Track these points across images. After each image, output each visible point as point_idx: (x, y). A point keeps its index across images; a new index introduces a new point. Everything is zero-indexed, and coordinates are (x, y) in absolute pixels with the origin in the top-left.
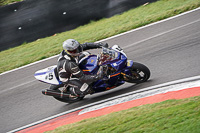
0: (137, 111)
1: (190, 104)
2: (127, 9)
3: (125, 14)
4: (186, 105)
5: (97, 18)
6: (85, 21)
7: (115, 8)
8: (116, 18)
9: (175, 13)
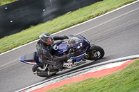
0: (66, 88)
1: (103, 81)
2: (56, 17)
3: (55, 20)
4: (100, 82)
5: (35, 24)
6: (27, 26)
7: (47, 16)
8: (48, 23)
9: (90, 18)
